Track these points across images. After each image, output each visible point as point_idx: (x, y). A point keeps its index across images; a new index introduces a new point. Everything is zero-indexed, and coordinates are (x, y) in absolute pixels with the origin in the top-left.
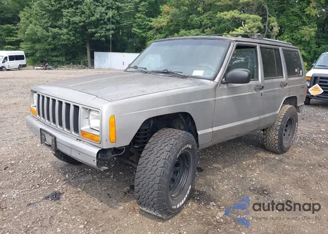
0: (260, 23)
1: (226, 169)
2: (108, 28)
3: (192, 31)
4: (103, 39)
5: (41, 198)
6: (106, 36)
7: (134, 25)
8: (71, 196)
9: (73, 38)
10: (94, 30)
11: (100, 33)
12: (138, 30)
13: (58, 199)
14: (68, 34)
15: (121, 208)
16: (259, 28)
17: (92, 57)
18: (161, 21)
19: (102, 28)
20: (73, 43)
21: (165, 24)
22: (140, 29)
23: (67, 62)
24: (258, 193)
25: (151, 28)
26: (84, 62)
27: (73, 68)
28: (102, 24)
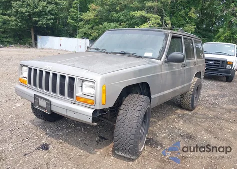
0: (159, 21)
1: (160, 122)
2: (49, 18)
3: (113, 24)
4: (45, 26)
5: (34, 149)
6: (47, 25)
7: (69, 17)
8: (57, 146)
9: (20, 24)
10: (37, 19)
11: (43, 22)
12: (72, 21)
13: (48, 149)
14: (16, 21)
15: (99, 153)
16: (159, 24)
17: (36, 40)
18: (89, 16)
19: (44, 18)
20: (21, 28)
21: (93, 18)
22: (74, 20)
23: (16, 42)
24: (187, 138)
25: (82, 20)
26: (30, 43)
27: (20, 47)
28: (44, 15)
